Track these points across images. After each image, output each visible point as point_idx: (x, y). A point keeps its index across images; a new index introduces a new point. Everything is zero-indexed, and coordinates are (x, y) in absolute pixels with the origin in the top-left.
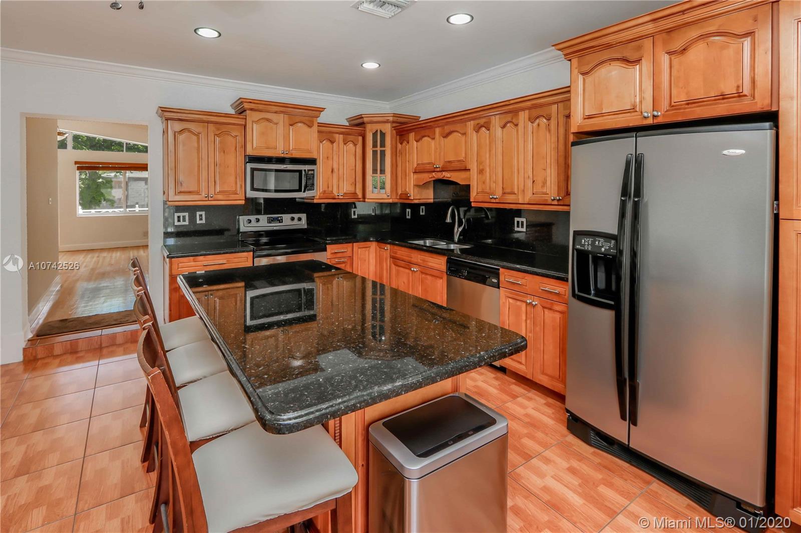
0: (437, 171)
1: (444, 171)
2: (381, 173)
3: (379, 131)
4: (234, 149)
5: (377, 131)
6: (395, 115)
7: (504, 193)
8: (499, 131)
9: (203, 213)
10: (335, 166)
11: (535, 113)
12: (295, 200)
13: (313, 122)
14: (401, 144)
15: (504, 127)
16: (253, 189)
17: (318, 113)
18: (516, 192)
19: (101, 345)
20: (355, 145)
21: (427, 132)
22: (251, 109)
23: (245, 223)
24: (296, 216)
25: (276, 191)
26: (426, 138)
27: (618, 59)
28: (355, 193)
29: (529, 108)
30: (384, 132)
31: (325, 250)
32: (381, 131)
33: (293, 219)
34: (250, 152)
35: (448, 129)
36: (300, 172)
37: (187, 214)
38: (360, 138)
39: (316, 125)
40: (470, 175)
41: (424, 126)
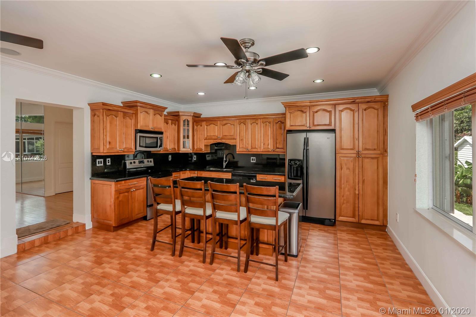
0: (219, 139)
1: (222, 139)
2: (187, 138)
3: (186, 120)
4: (131, 126)
5: (185, 120)
6: (195, 113)
7: (252, 148)
8: (250, 125)
9: (110, 159)
10: (168, 136)
11: (264, 120)
12: (151, 153)
13: (162, 114)
14: (197, 126)
15: (251, 124)
16: (140, 146)
17: (164, 109)
18: (257, 147)
19: (60, 237)
20: (175, 125)
21: (213, 122)
22: (140, 106)
23: (129, 164)
24: (149, 160)
25: (146, 147)
26: (212, 125)
27: (300, 110)
28: (175, 149)
29: (263, 118)
30: (189, 120)
31: (172, 175)
32: (187, 120)
33: (148, 161)
34: (139, 128)
35: (225, 122)
36: (157, 138)
37: (102, 160)
38: (177, 122)
39: (163, 115)
40: (236, 141)
41: (212, 119)
